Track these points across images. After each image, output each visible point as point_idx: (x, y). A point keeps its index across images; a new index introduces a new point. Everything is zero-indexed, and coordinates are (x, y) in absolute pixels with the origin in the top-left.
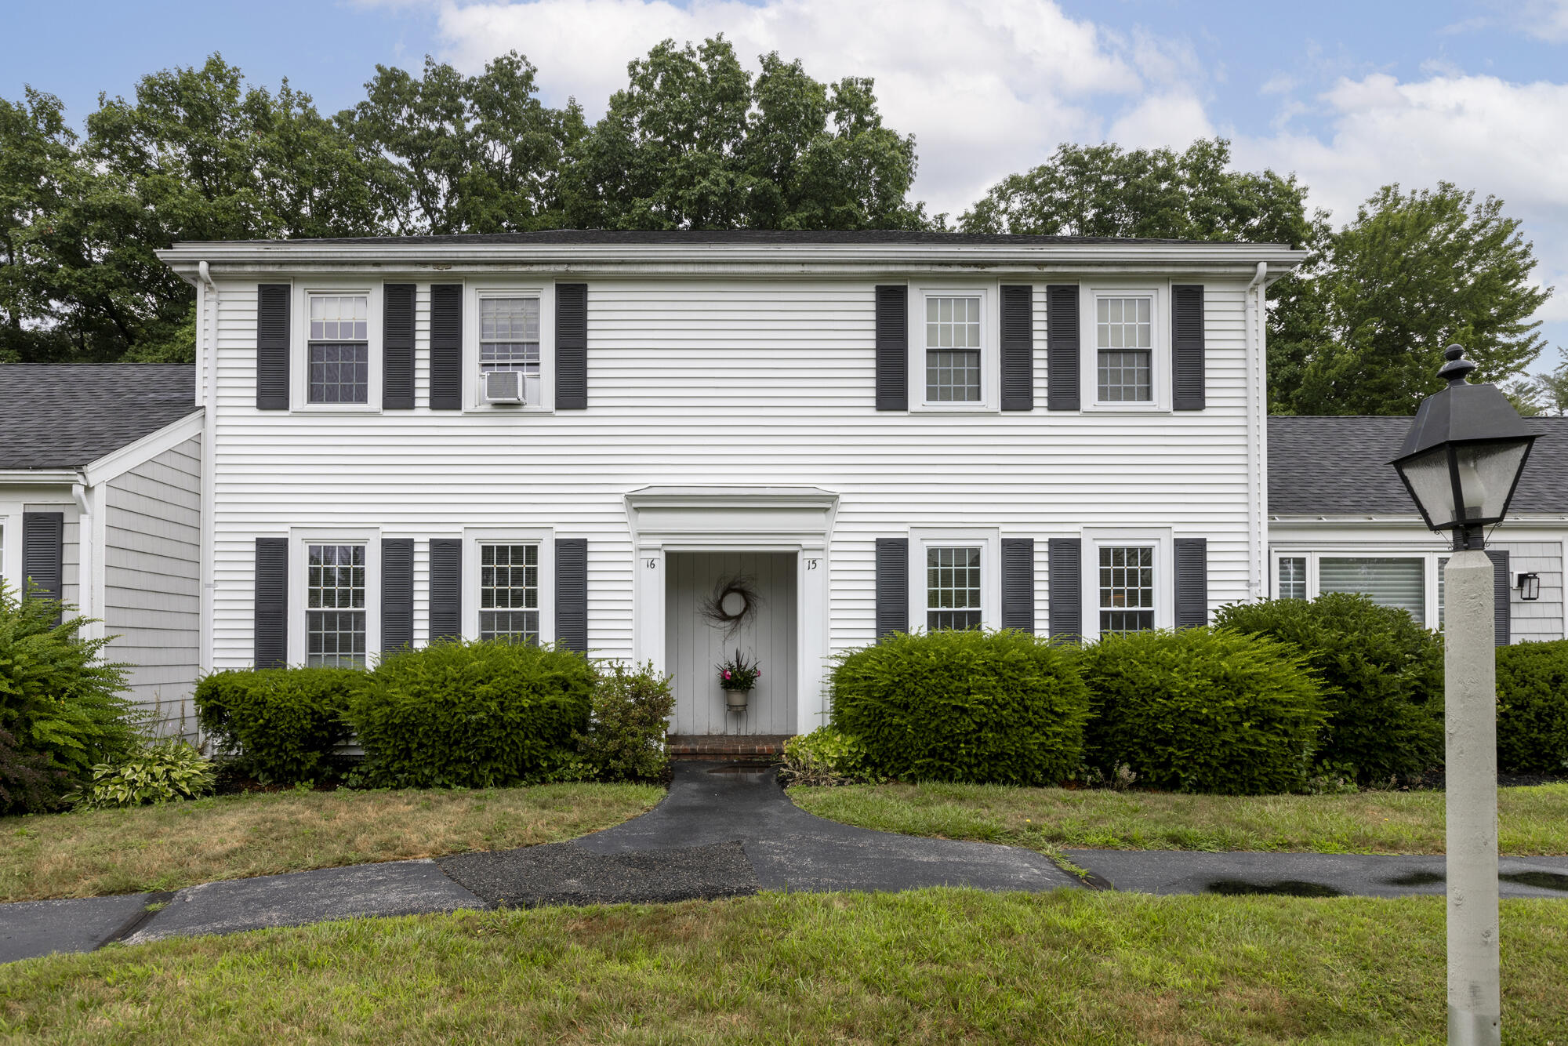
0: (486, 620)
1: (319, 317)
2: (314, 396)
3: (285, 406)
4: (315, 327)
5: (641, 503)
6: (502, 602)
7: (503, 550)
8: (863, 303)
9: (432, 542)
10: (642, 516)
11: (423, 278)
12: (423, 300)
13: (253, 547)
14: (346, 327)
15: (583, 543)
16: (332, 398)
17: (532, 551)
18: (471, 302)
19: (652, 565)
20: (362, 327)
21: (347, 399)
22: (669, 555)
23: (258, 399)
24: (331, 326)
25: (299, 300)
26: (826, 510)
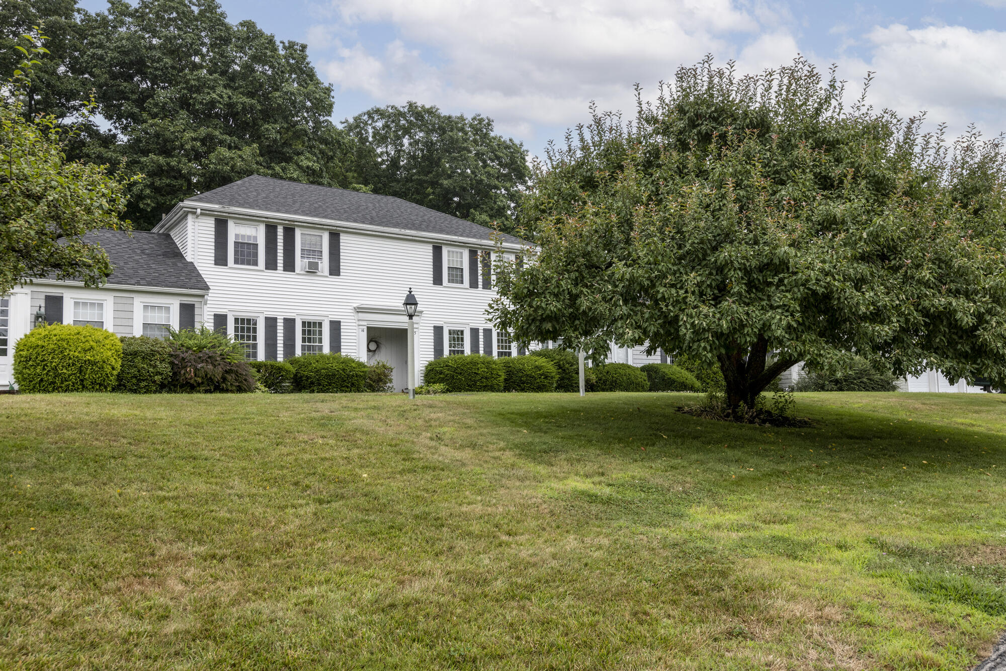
0: (303, 347)
1: (238, 233)
2: (236, 262)
3: (226, 265)
4: (237, 236)
5: (359, 310)
6: (309, 342)
7: (309, 323)
8: (428, 250)
9: (284, 319)
10: (360, 314)
11: (280, 224)
12: (280, 231)
13: (213, 317)
14: (249, 237)
15: (339, 322)
16: (242, 263)
17: (320, 324)
18: (298, 233)
19: (363, 331)
20: (255, 238)
21: (249, 264)
22: (368, 328)
23: (215, 261)
24: (243, 236)
25: (231, 225)
26: (418, 316)
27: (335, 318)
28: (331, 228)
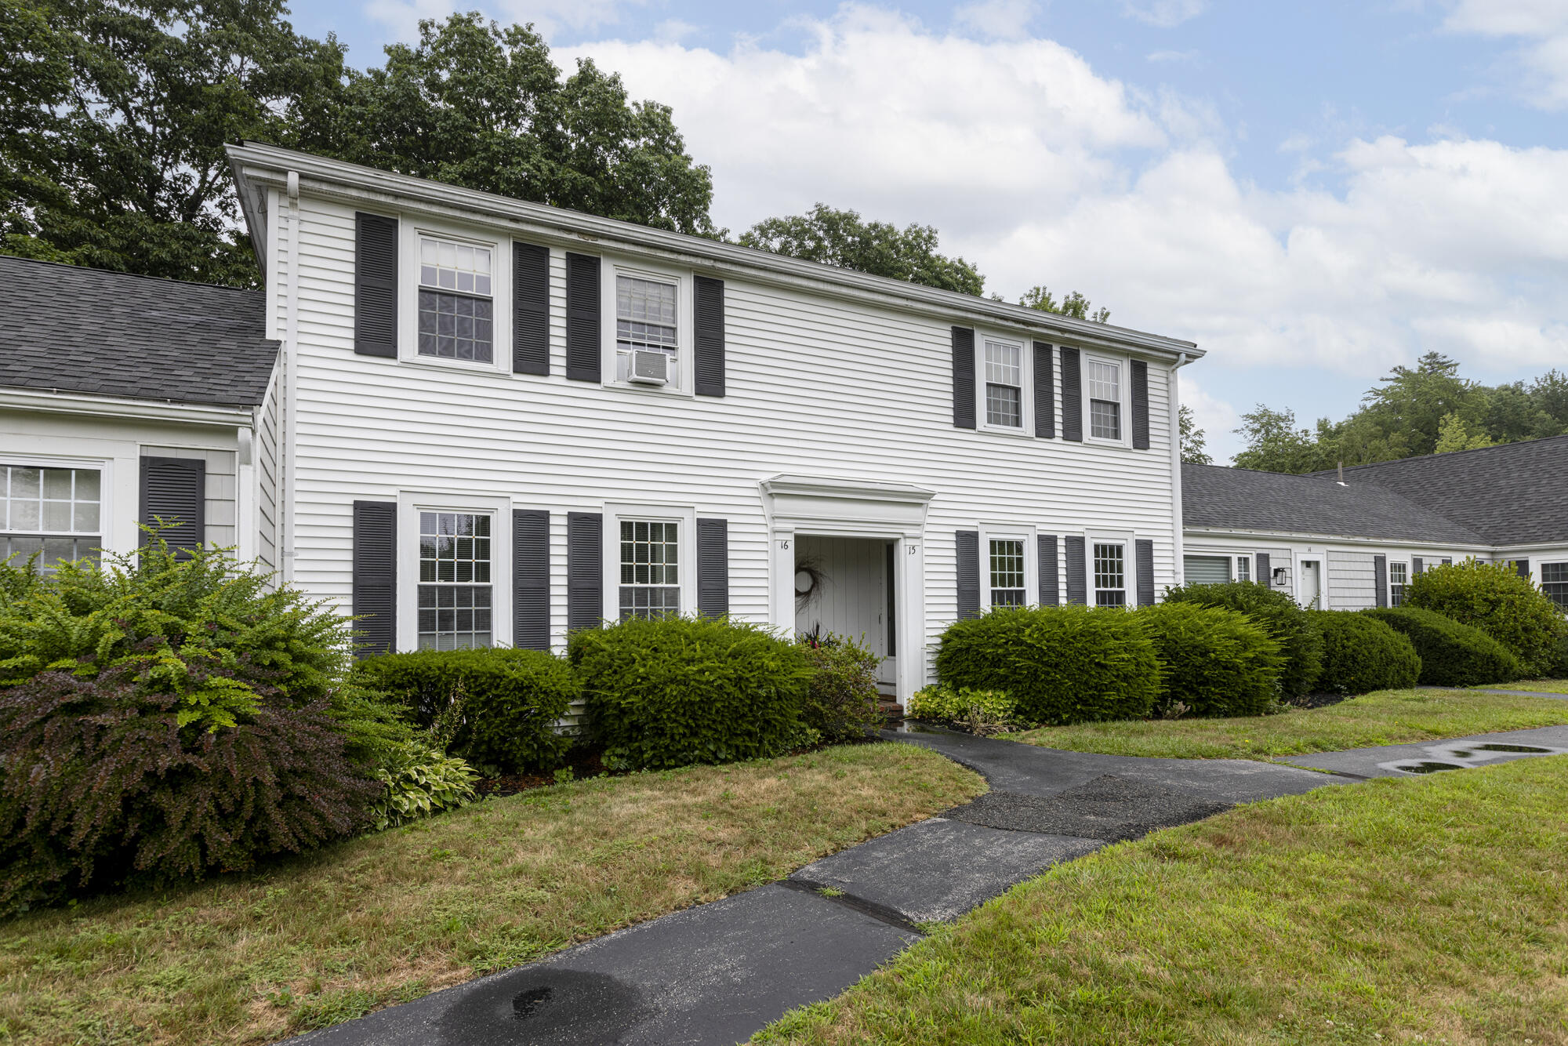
0: (625, 596)
1: (431, 262)
2: (425, 347)
3: (392, 354)
4: (427, 272)
5: (777, 490)
6: (642, 579)
7: (642, 526)
8: (943, 336)
9: (570, 515)
10: (777, 502)
11: (560, 244)
12: (557, 267)
13: (350, 511)
14: (466, 278)
15: (724, 523)
16: (446, 352)
17: (672, 530)
18: (609, 274)
19: (785, 546)
20: (485, 282)
21: (465, 355)
22: (798, 538)
23: (357, 341)
24: (447, 275)
25: (408, 237)
26: (921, 504)
27: (712, 513)
28: (699, 261)
